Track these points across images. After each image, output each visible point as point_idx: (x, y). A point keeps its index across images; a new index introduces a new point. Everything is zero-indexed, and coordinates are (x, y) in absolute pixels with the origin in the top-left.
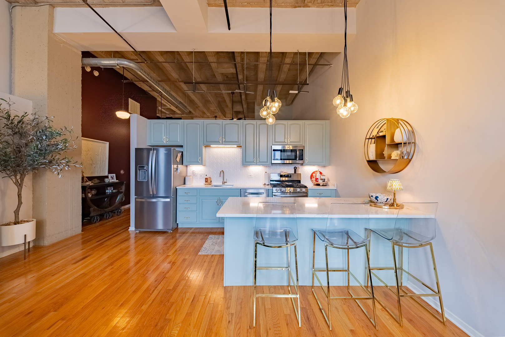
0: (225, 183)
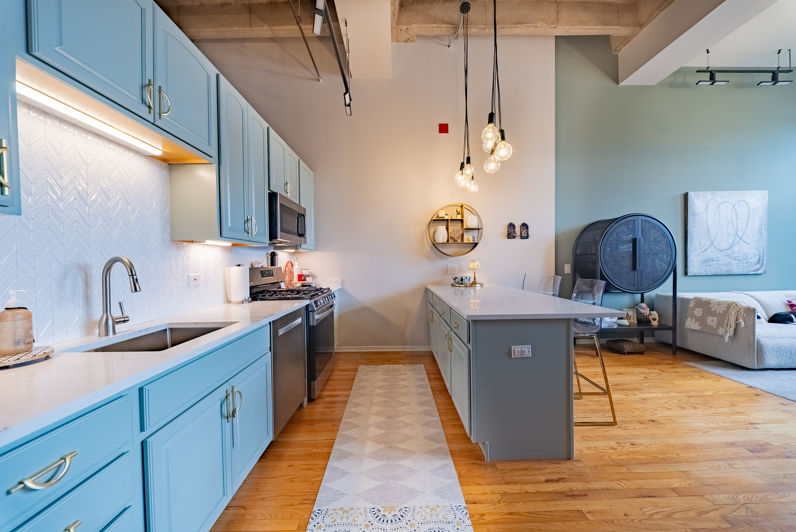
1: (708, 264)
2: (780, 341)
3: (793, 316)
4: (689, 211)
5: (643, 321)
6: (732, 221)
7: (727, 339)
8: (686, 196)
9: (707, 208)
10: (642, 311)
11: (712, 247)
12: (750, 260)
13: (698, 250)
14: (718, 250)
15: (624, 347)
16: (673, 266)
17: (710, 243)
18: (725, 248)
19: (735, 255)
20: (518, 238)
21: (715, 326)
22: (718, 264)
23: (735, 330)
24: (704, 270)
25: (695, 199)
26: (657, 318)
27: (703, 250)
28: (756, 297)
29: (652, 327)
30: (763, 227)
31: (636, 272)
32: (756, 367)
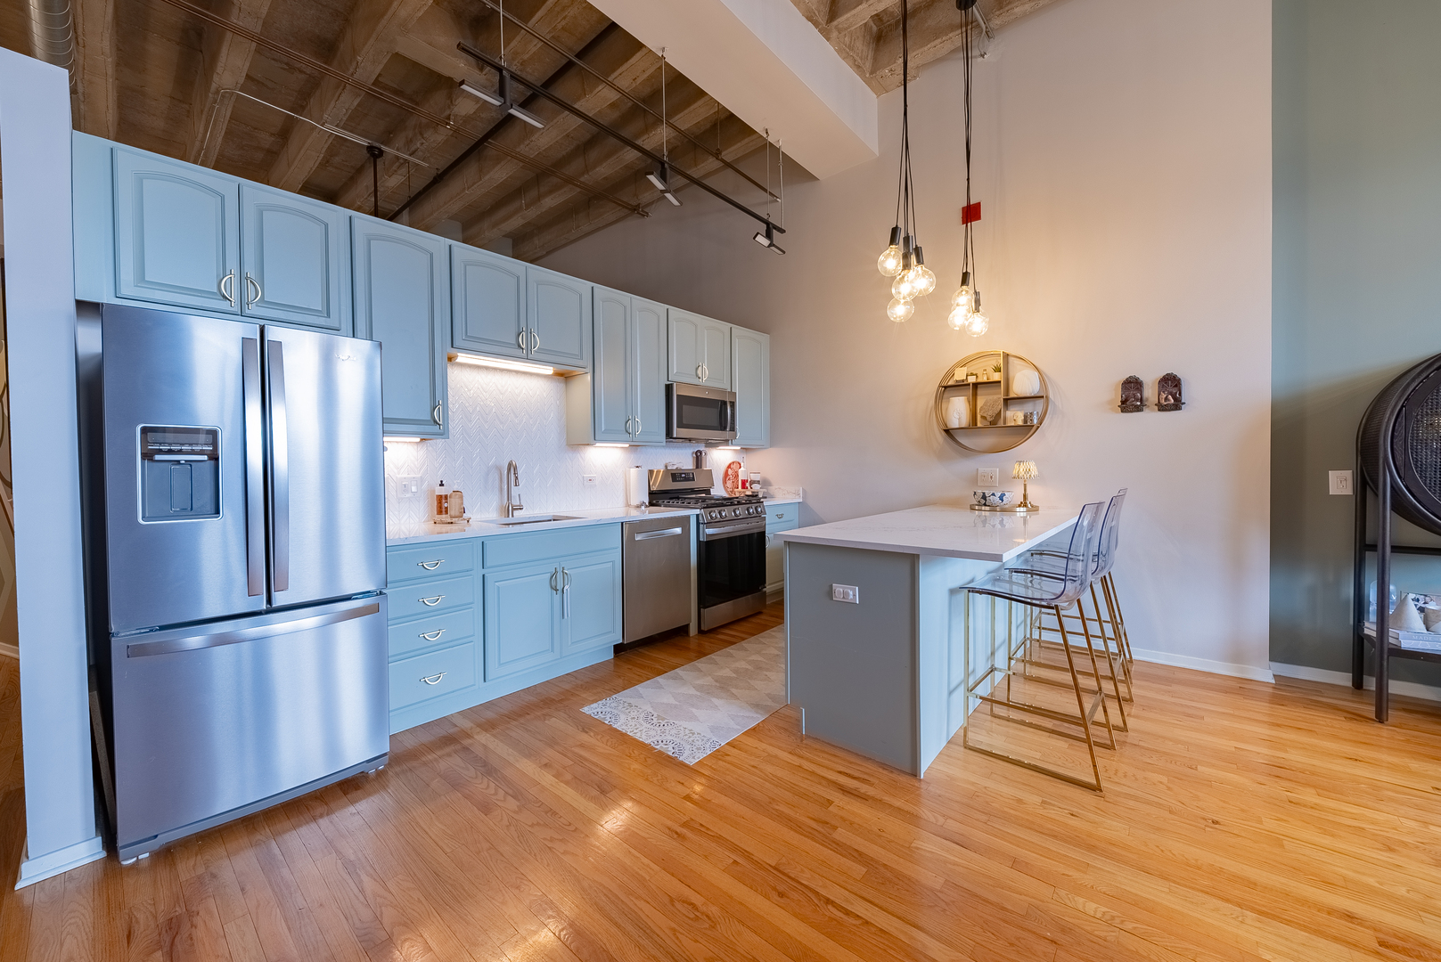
0: (516, 513)
20: (1153, 410)
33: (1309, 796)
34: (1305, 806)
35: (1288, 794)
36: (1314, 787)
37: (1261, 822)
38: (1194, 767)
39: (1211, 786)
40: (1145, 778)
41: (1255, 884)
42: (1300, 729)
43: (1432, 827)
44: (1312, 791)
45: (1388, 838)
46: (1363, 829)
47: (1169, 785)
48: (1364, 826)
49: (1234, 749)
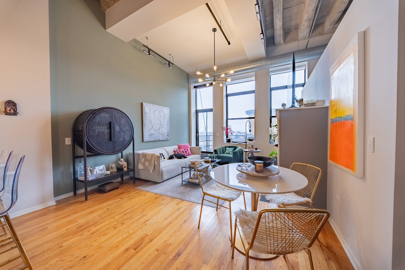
1: (151, 136)
2: (168, 168)
3: (174, 156)
4: (143, 111)
5: (120, 169)
6: (159, 118)
7: (151, 172)
8: (142, 104)
9: (150, 111)
10: (120, 163)
11: (152, 129)
12: (165, 134)
13: (147, 130)
14: (155, 130)
15: (106, 188)
16: (132, 138)
17: (152, 127)
18: (157, 129)
19: (160, 132)
20: (3, 114)
21: (148, 166)
22: (155, 136)
23: (154, 167)
24: (150, 139)
25: (146, 106)
26: (126, 166)
27: (149, 130)
28: (166, 149)
29: (124, 171)
30: (169, 122)
31: (112, 142)
32: (161, 181)
33: (93, 229)
34: (95, 232)
35: (89, 232)
36: (92, 225)
37: (93, 246)
38: (61, 246)
39: (72, 248)
40: (50, 265)
41: (109, 264)
42: (74, 213)
43: (115, 217)
44: (92, 227)
45: (113, 226)
46: (108, 228)
47: (61, 259)
48: (108, 227)
49: (66, 231)
